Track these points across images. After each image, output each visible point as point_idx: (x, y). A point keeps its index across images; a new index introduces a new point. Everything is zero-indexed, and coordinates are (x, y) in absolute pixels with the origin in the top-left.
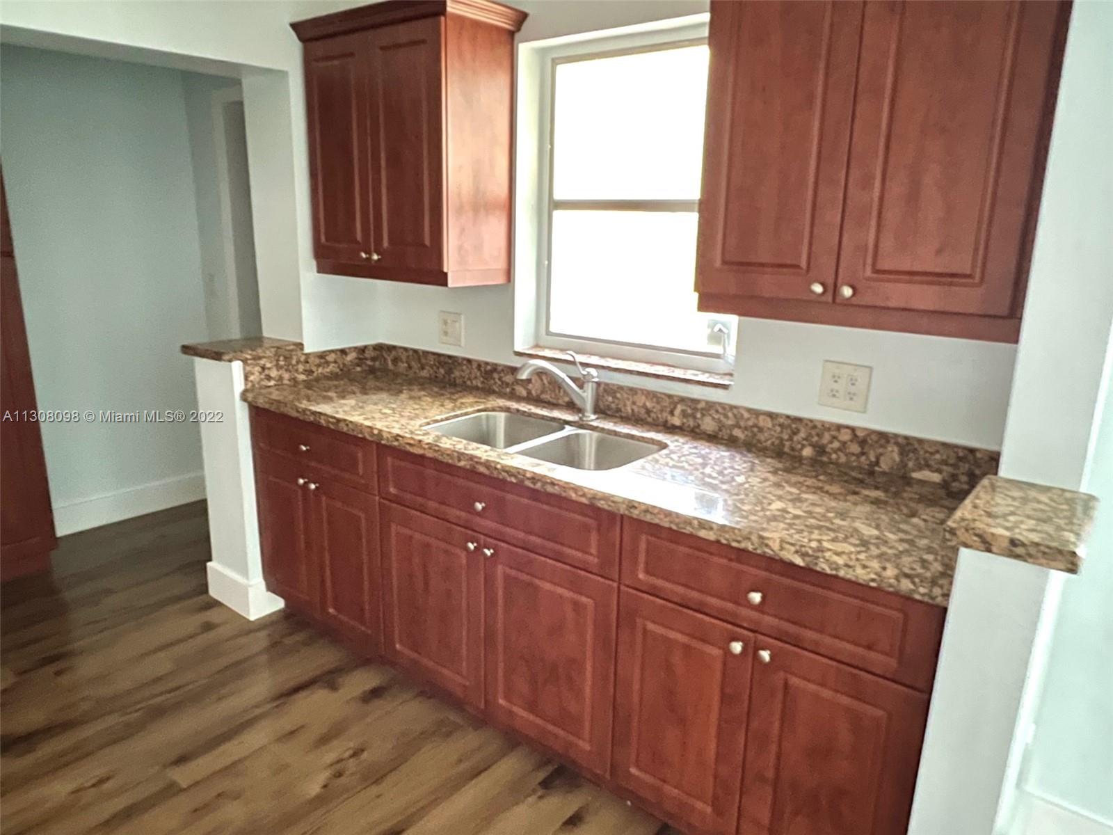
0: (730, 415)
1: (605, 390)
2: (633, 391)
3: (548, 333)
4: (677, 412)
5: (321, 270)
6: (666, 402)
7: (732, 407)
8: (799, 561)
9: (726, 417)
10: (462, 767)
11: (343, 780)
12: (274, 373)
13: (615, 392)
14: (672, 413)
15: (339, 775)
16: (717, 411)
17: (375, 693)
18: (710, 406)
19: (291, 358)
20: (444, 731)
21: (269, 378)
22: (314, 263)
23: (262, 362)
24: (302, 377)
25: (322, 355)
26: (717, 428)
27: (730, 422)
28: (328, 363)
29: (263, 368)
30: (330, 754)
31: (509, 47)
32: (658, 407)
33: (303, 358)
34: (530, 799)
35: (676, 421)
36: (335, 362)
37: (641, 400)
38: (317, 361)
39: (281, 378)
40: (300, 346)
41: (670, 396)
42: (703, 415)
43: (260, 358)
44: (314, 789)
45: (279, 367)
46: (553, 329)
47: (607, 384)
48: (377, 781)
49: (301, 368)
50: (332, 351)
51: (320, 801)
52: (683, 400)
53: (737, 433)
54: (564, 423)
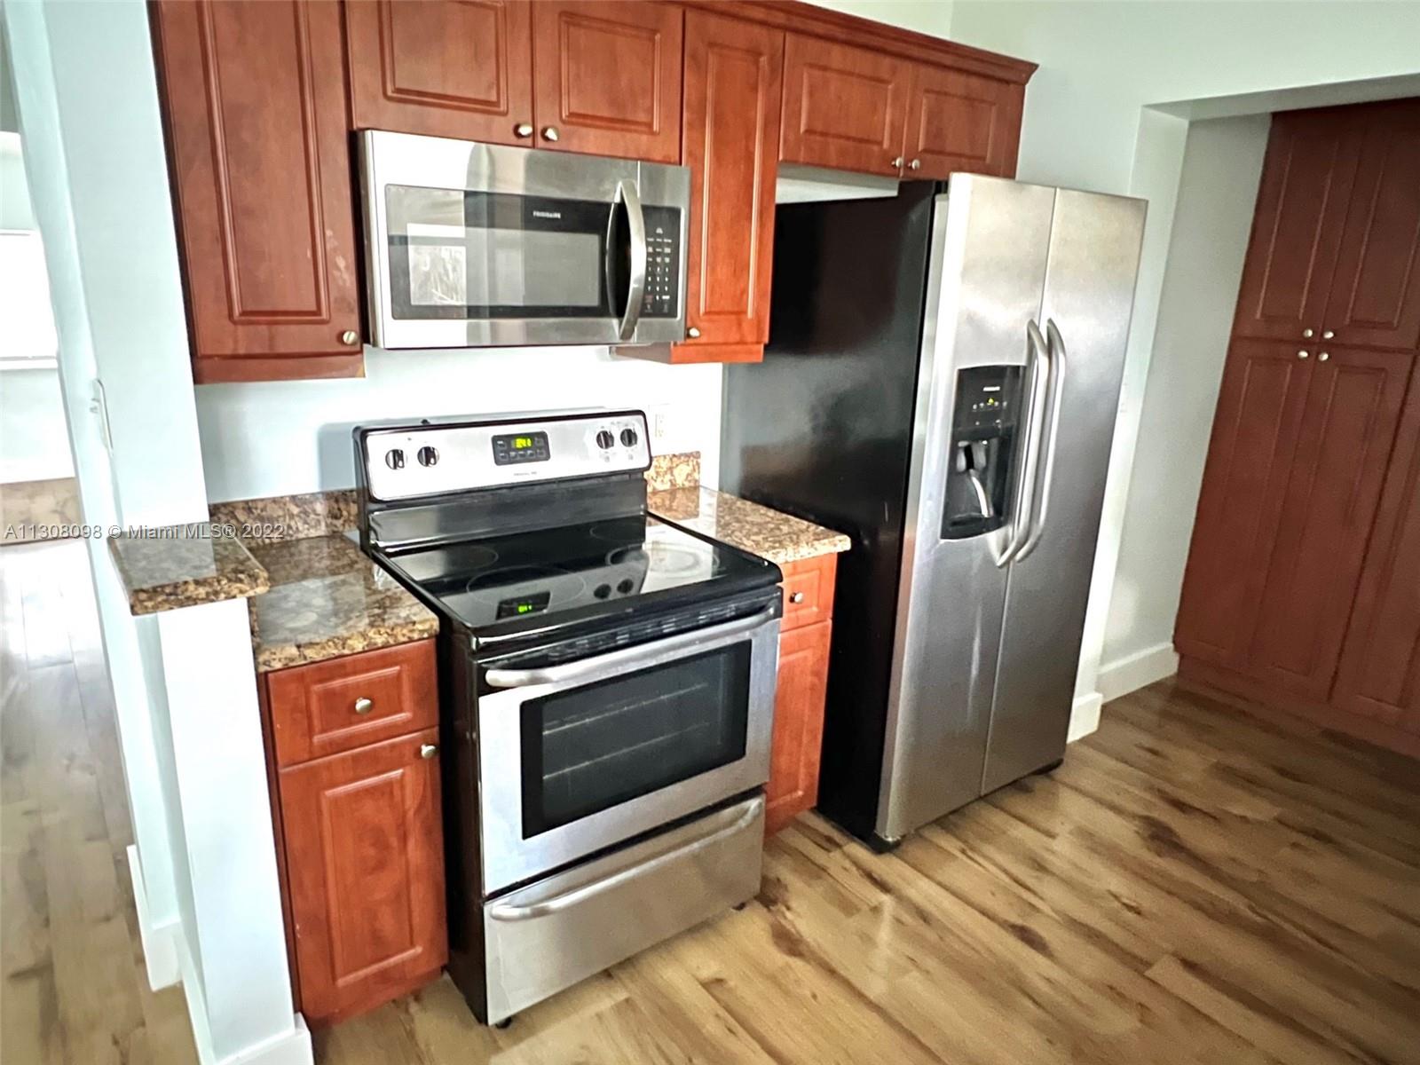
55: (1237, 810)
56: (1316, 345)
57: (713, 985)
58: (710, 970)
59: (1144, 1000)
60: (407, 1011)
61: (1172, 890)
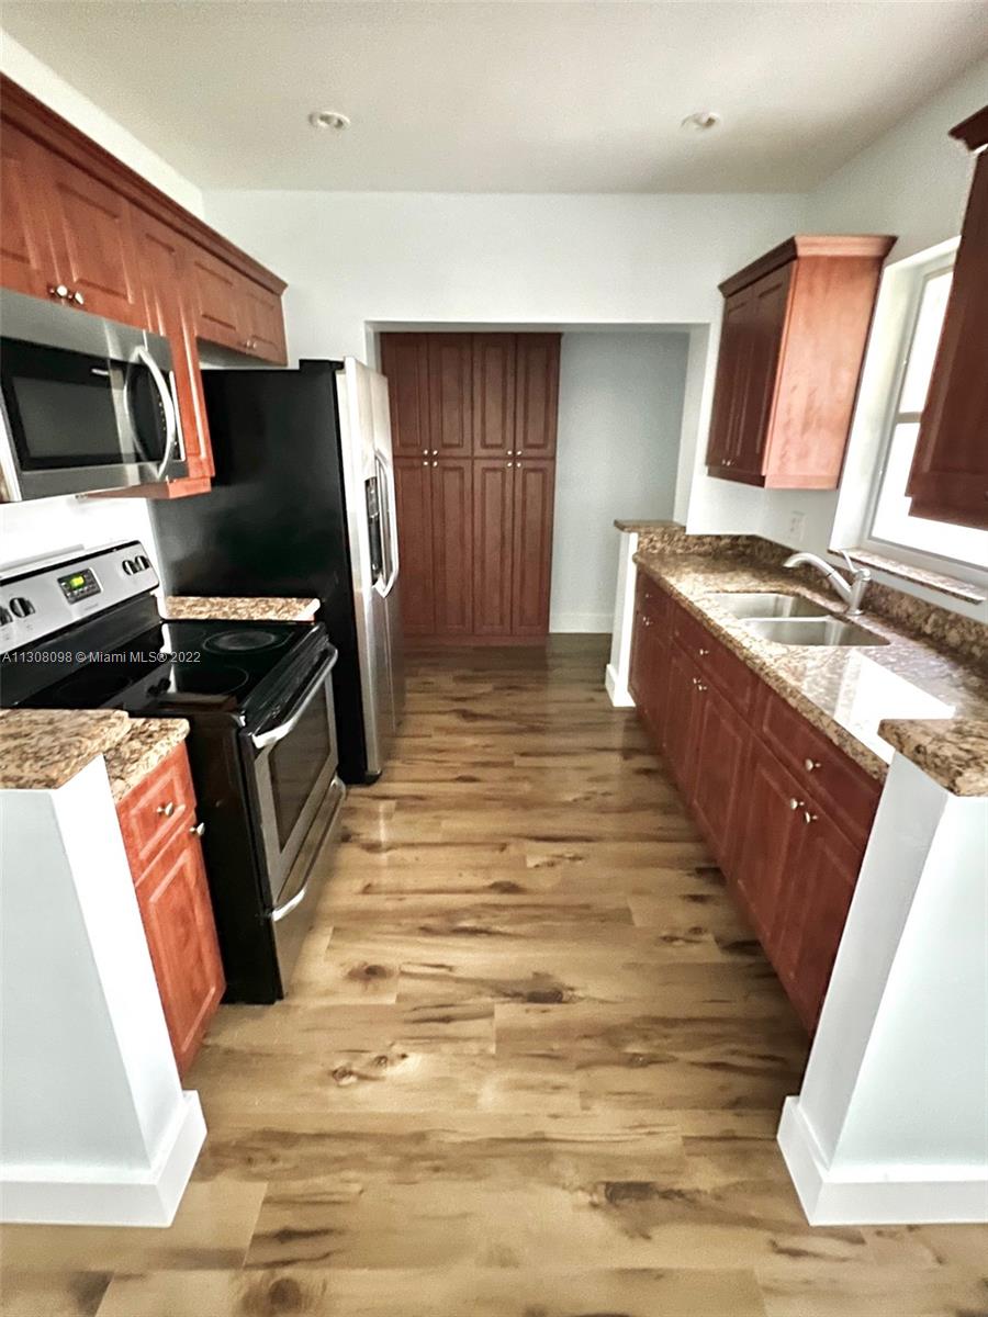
0: (973, 631)
1: (881, 591)
2: (902, 595)
3: (870, 537)
4: (931, 620)
5: (710, 474)
6: (924, 610)
7: (977, 624)
8: (836, 741)
9: (970, 632)
10: (659, 833)
11: (588, 802)
12: (659, 545)
13: (888, 594)
14: (926, 621)
15: (587, 799)
16: (963, 625)
17: (647, 772)
18: (958, 620)
19: (674, 536)
20: (666, 809)
21: (654, 548)
22: (706, 469)
23: (651, 536)
24: (679, 551)
25: (700, 538)
26: (959, 643)
27: (972, 639)
28: (704, 544)
29: (651, 540)
30: (594, 788)
31: (876, 274)
32: (917, 614)
33: (683, 538)
34: (681, 872)
35: (928, 629)
36: (710, 544)
37: (905, 604)
38: (695, 541)
39: (663, 549)
40: (684, 528)
41: (928, 605)
42: (951, 628)
43: (650, 533)
44: (569, 798)
45: (663, 542)
46: (874, 534)
47: (883, 586)
48: (603, 812)
49: (680, 544)
50: (708, 536)
51: (566, 804)
52: (938, 610)
53: (976, 650)
54: (824, 611)
55: (481, 691)
56: (431, 458)
57: (367, 890)
58: (358, 885)
59: (524, 775)
60: (207, 1047)
61: (492, 732)
